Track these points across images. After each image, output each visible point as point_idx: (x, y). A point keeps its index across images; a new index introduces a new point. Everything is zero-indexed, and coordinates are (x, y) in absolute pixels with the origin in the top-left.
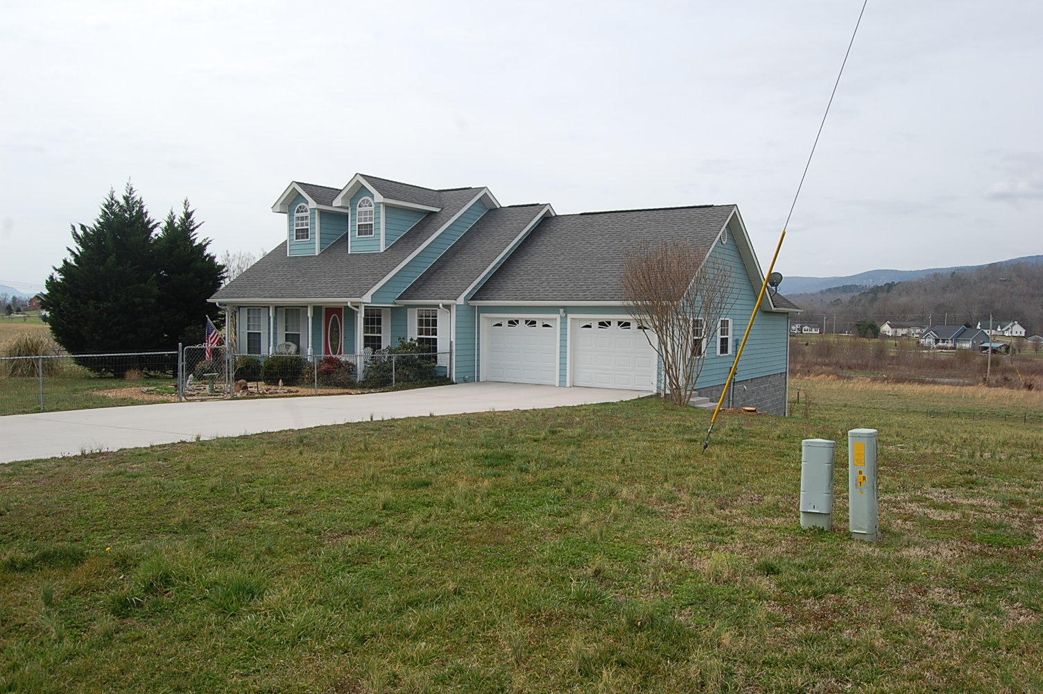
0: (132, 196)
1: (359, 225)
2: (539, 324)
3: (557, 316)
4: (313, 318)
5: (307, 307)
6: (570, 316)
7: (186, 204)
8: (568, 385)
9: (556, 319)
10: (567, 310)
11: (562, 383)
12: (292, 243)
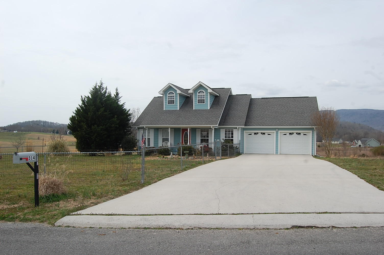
0: (102, 85)
1: (198, 100)
2: (266, 134)
3: (275, 131)
4: (170, 132)
5: (168, 128)
6: (279, 131)
7: (117, 90)
8: (279, 154)
9: (274, 132)
10: (279, 129)
11: (277, 153)
12: (166, 105)
